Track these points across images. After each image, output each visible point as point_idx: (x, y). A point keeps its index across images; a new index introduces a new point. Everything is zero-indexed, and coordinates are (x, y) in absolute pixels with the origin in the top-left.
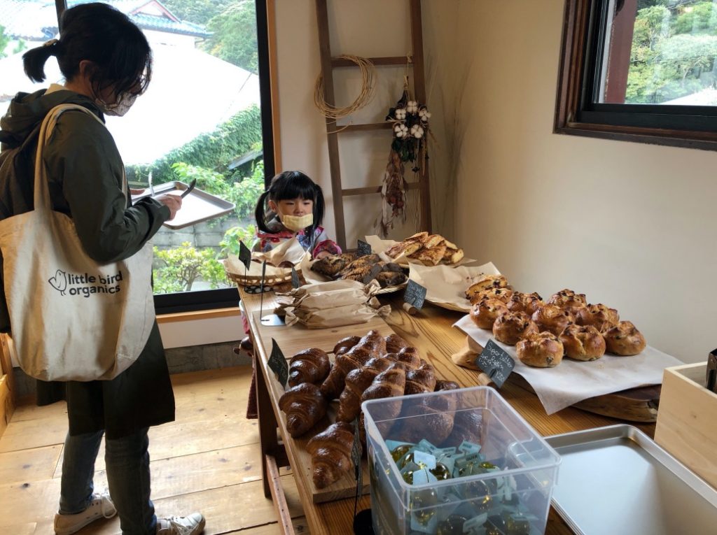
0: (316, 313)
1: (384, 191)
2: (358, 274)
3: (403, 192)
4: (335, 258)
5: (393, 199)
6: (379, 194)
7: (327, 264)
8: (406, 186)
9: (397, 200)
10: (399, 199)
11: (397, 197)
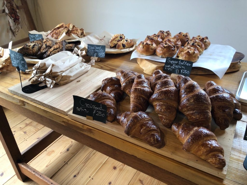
0: (64, 74)
1: (7, 11)
2: (58, 48)
3: (18, 11)
4: (32, 44)
5: (13, 15)
6: (4, 13)
7: (28, 49)
8: (18, 8)
9: (15, 16)
10: (16, 15)
11: (15, 14)
